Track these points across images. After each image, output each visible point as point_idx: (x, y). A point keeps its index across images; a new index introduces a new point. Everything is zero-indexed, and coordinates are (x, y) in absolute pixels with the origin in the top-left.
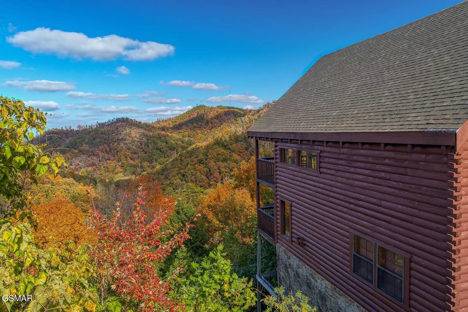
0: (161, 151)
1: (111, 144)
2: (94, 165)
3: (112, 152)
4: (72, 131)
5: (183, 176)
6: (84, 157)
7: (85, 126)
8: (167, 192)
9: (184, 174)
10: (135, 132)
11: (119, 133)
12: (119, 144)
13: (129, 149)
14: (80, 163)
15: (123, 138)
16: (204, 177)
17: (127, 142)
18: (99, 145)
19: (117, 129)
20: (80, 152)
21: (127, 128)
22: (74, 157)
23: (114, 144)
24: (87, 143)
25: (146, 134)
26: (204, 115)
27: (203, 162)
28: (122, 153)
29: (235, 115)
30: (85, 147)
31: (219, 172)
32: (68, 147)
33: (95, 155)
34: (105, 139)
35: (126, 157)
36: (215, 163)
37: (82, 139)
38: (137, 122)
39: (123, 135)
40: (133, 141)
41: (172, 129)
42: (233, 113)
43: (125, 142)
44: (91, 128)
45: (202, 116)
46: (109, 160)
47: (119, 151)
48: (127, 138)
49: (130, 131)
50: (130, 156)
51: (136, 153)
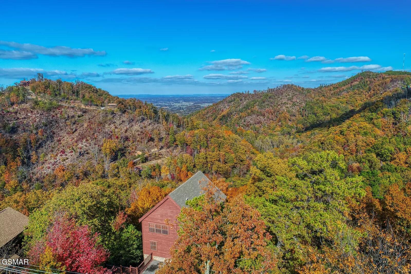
0: (316, 116)
1: (276, 107)
2: (261, 123)
3: (276, 113)
4: (249, 94)
6: (254, 116)
10: (297, 97)
11: (283, 98)
12: (282, 107)
13: (289, 112)
14: (251, 121)
15: (285, 103)
17: (288, 106)
18: (266, 107)
19: (282, 94)
20: (252, 112)
21: (290, 94)
22: (247, 115)
23: (278, 107)
24: (258, 105)
25: (305, 99)
26: (367, 82)
27: (344, 133)
28: (283, 115)
29: (404, 82)
30: (257, 108)
31: (356, 145)
32: (244, 108)
33: (262, 115)
34: (271, 103)
35: (285, 119)
36: (355, 136)
37: (255, 102)
38: (300, 88)
39: (286, 100)
40: (294, 104)
41: (332, 95)
42: (402, 80)
43: (287, 106)
44: (263, 93)
45: (365, 83)
46: (272, 120)
47: (281, 113)
48: (289, 102)
49: (293, 96)
50: (289, 118)
51: (294, 116)
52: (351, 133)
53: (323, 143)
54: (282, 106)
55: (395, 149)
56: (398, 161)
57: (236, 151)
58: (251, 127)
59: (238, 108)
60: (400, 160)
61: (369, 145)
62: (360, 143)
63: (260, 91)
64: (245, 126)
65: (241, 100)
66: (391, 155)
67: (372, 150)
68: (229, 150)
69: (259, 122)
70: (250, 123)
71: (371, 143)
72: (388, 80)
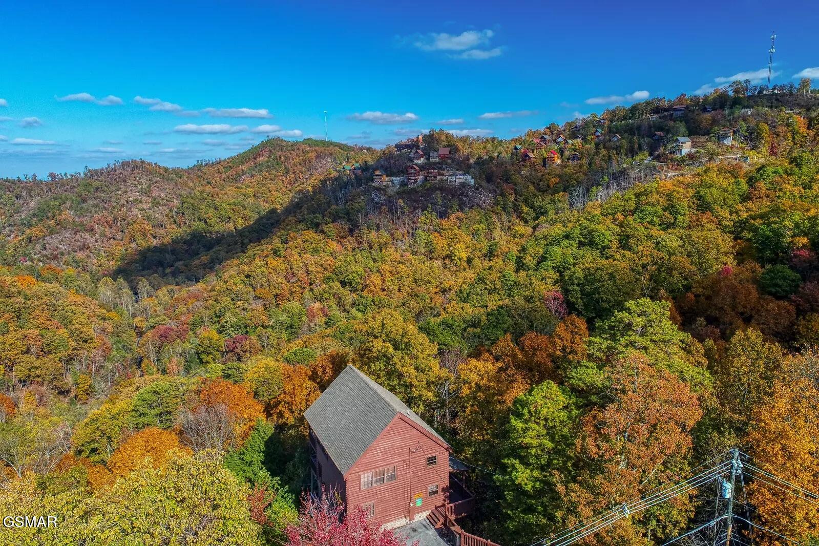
0: (205, 223)
1: (116, 211)
2: (87, 249)
3: (119, 224)
4: (37, 183)
5: (248, 276)
6: (68, 235)
7: (63, 175)
8: (223, 305)
9: (250, 273)
10: (158, 188)
11: (129, 190)
12: (130, 210)
13: (148, 219)
14: (61, 246)
15: (136, 200)
16: (282, 280)
17: (144, 206)
18: (93, 211)
19: (125, 181)
20: (58, 224)
21: (142, 180)
22: (47, 233)
23: (120, 210)
24: (71, 208)
25: (178, 192)
26: (280, 157)
27: (280, 254)
28: (136, 226)
29: (335, 159)
30: (68, 215)
31: (308, 273)
32: (34, 215)
33: (87, 231)
34: (103, 201)
35: (144, 234)
36: (300, 256)
37: (60, 201)
38: (160, 168)
39: (137, 194)
40: (156, 203)
41: (224, 181)
42: (331, 155)
43: (140, 206)
44: (74, 178)
45: (277, 159)
46: (114, 239)
47: (131, 222)
48: (144, 198)
49: (149, 186)
50: (151, 232)
51: (162, 226)
52: (293, 252)
53: (250, 276)
54: (130, 208)
55: (365, 271)
56: (373, 288)
57: (66, 322)
58: (64, 259)
59: (16, 217)
60: (375, 287)
61: (327, 270)
62: (312, 268)
63: (66, 174)
64: (48, 258)
65: (19, 197)
66: (362, 282)
67: (333, 276)
68: (49, 323)
69: (84, 247)
70: (59, 251)
71: (329, 265)
72: (312, 155)
